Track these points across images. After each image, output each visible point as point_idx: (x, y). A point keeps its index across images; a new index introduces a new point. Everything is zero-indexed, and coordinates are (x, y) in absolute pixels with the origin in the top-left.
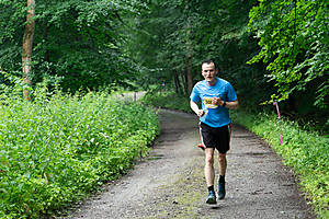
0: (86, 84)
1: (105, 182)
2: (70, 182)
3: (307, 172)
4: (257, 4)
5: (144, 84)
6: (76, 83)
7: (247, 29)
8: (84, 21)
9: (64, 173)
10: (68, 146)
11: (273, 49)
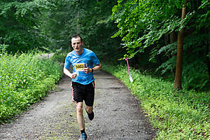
0: (21, 49)
1: (32, 104)
2: (12, 104)
3: (145, 98)
4: (117, 4)
5: (53, 49)
6: (15, 49)
7: (111, 18)
8: (20, 14)
9: (9, 99)
10: (11, 84)
11: (124, 30)
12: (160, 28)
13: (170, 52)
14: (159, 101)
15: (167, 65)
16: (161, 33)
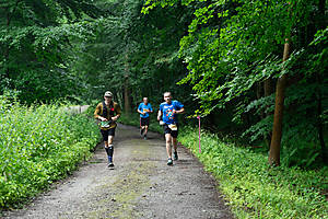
0: (40, 98)
1: (54, 181)
2: (25, 181)
3: (225, 178)
4: (187, 34)
5: (87, 99)
6: (30, 96)
7: (178, 55)
8: (40, 44)
9: (21, 172)
10: (24, 150)
11: (198, 72)
12: (249, 73)
13: (264, 109)
14: (247, 183)
15: (258, 129)
16: (252, 80)
